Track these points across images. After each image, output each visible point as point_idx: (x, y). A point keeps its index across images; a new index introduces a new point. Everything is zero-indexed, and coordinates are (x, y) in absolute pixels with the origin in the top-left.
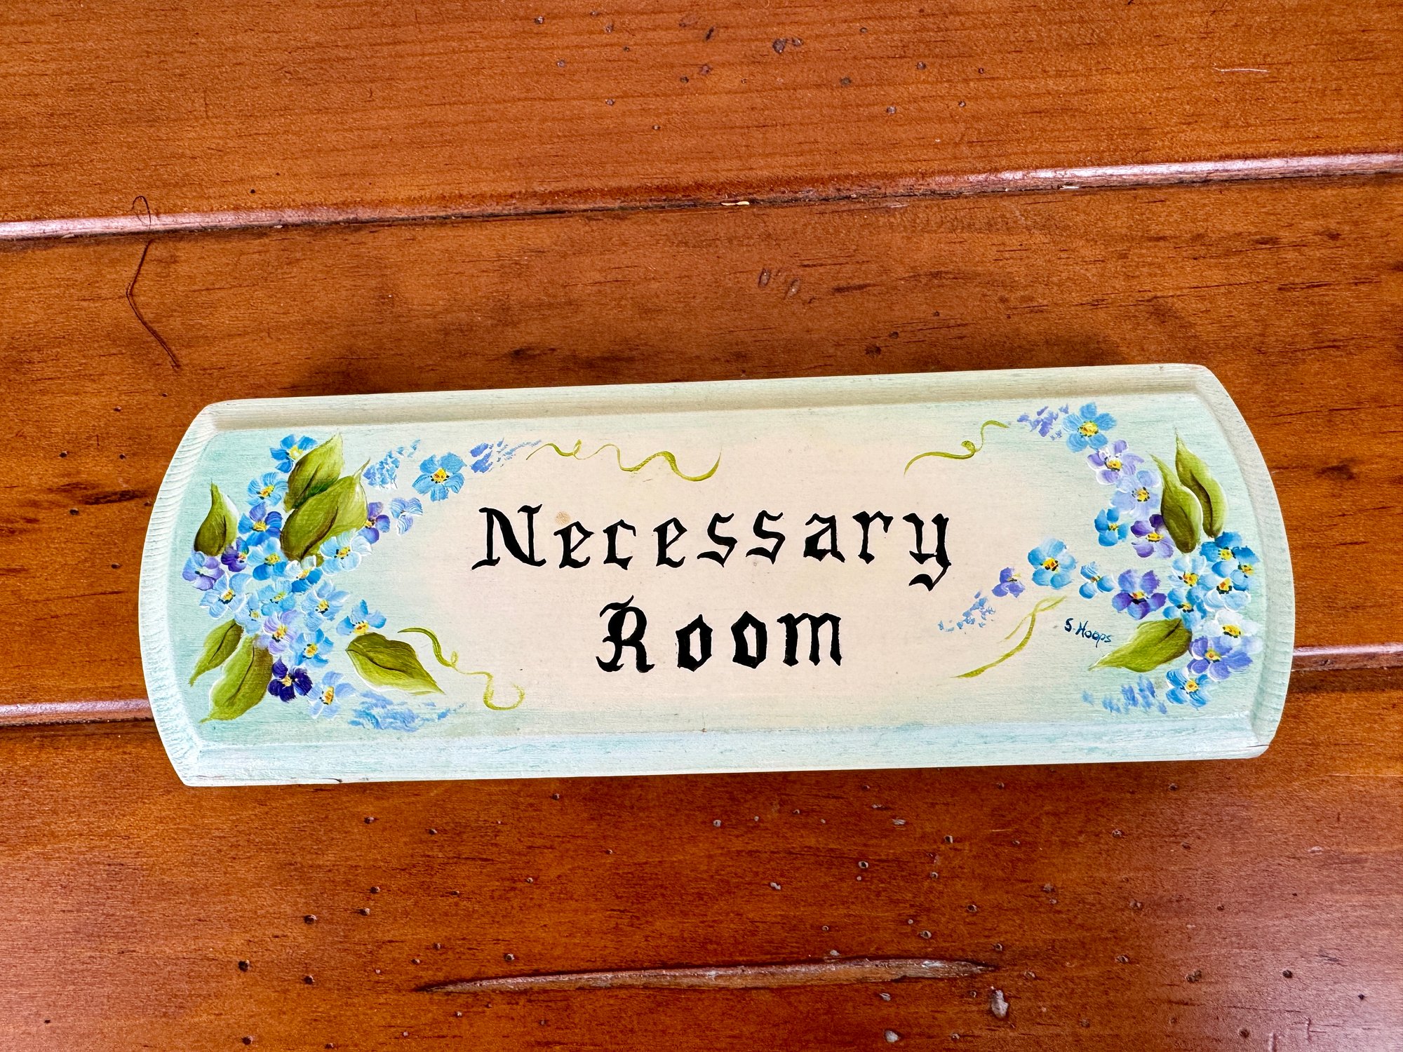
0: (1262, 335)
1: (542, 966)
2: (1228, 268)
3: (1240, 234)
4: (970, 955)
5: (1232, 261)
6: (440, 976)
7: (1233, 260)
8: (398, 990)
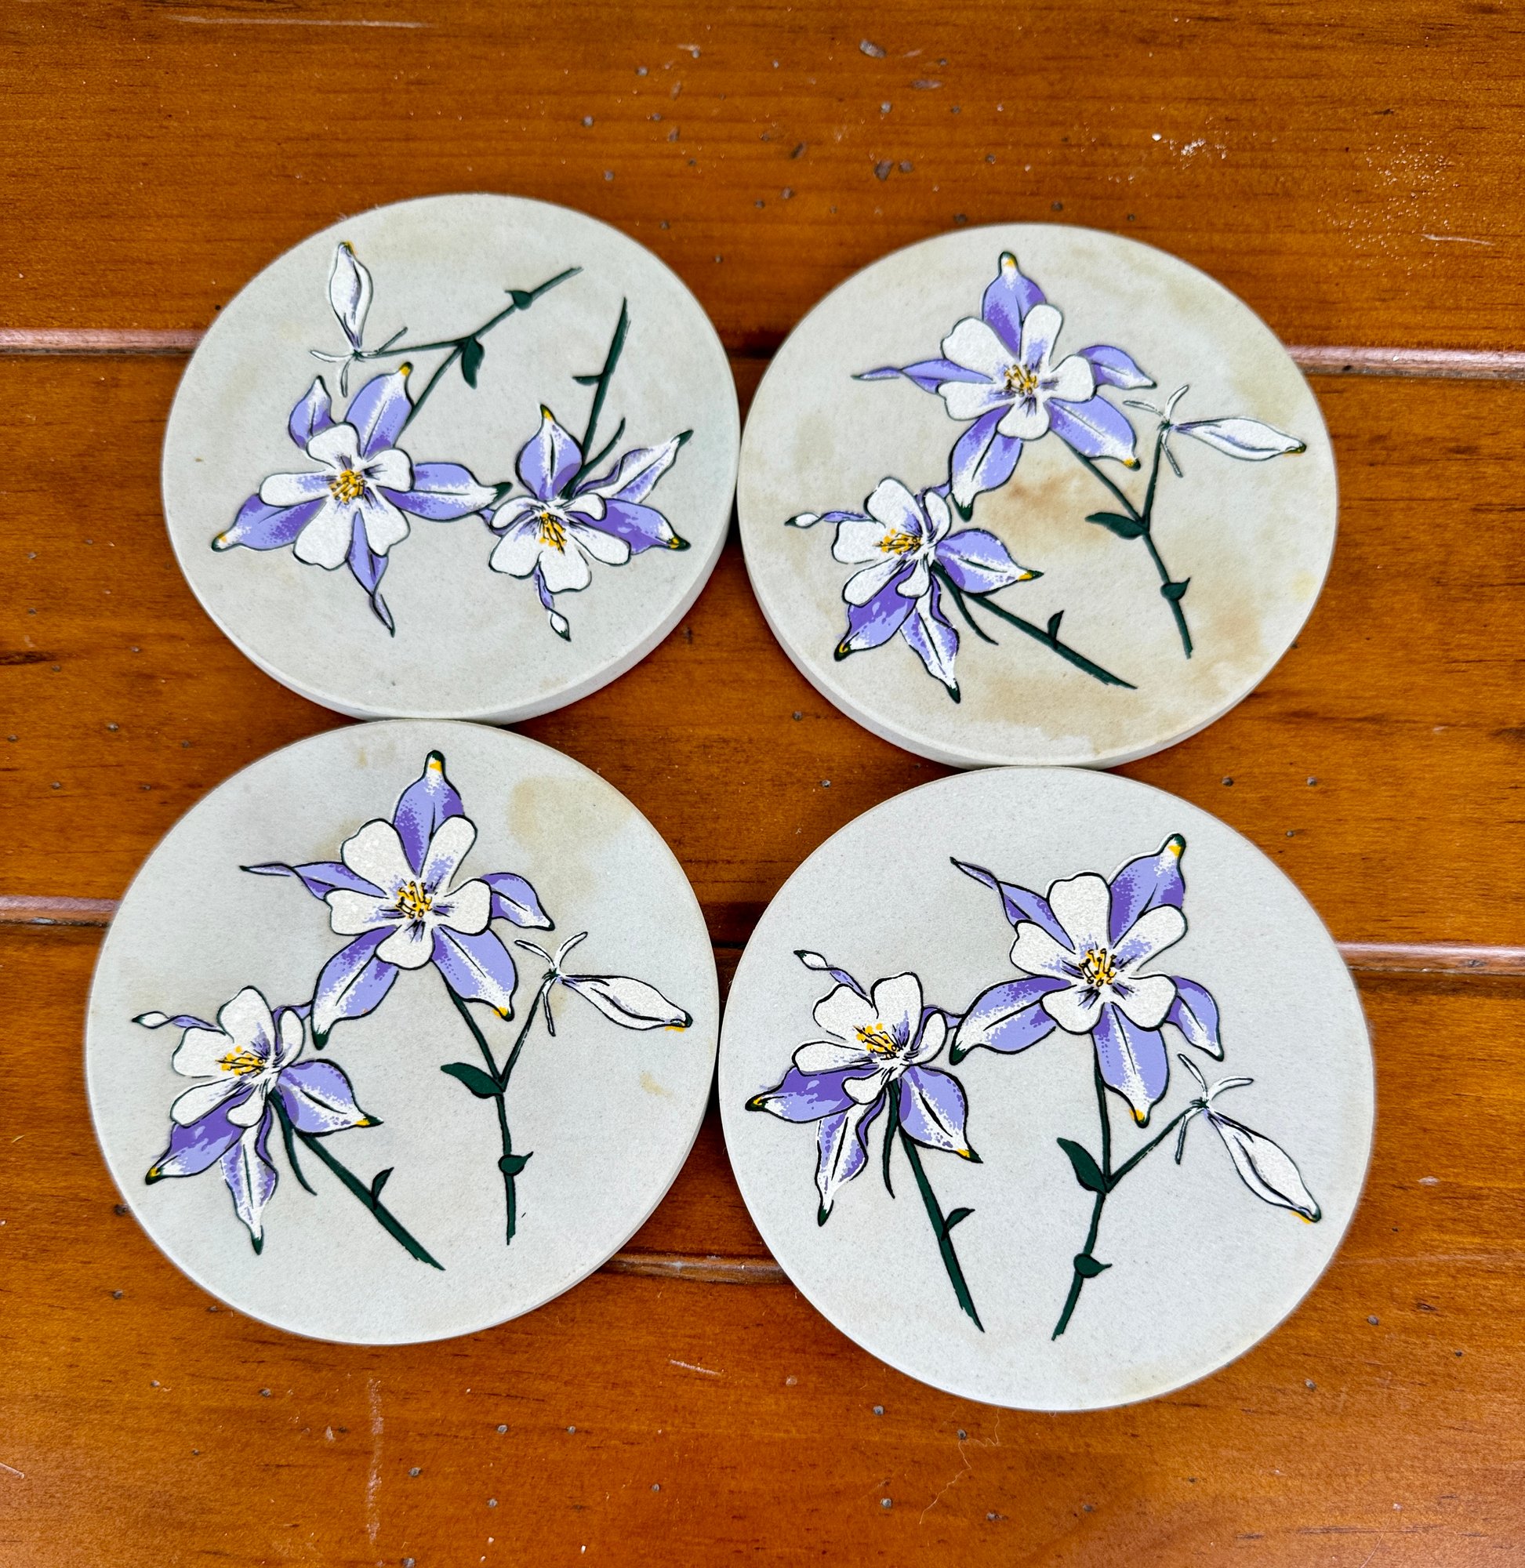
0: (1444, 563)
2: (1411, 478)
3: (1431, 439)
5: (1417, 471)
7: (1419, 470)
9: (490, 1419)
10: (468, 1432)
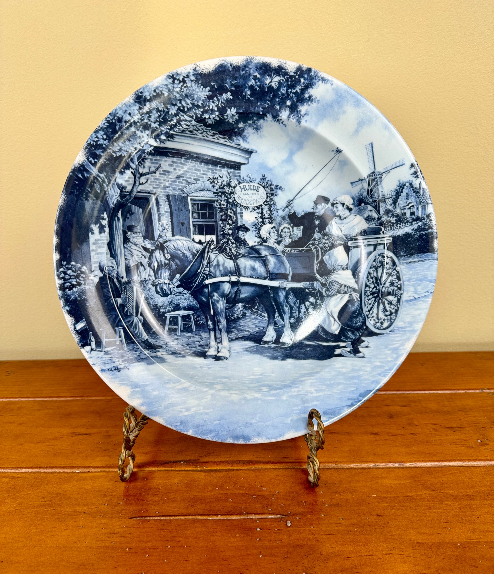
1: (165, 514)
4: (281, 514)
6: (138, 516)
8: (125, 518)
9: (166, 545)
10: (161, 548)
